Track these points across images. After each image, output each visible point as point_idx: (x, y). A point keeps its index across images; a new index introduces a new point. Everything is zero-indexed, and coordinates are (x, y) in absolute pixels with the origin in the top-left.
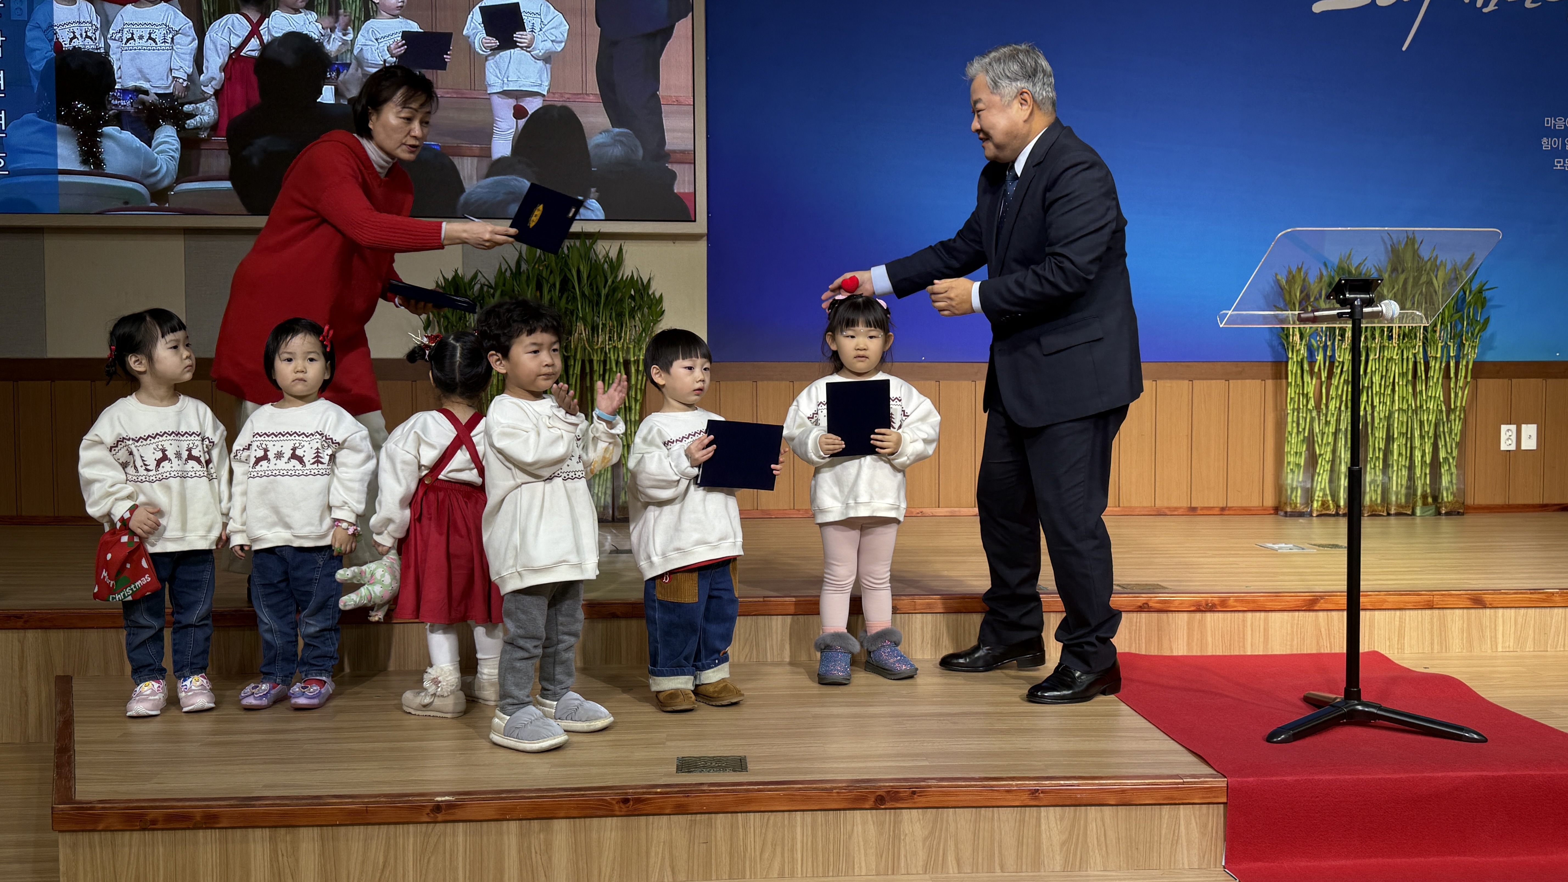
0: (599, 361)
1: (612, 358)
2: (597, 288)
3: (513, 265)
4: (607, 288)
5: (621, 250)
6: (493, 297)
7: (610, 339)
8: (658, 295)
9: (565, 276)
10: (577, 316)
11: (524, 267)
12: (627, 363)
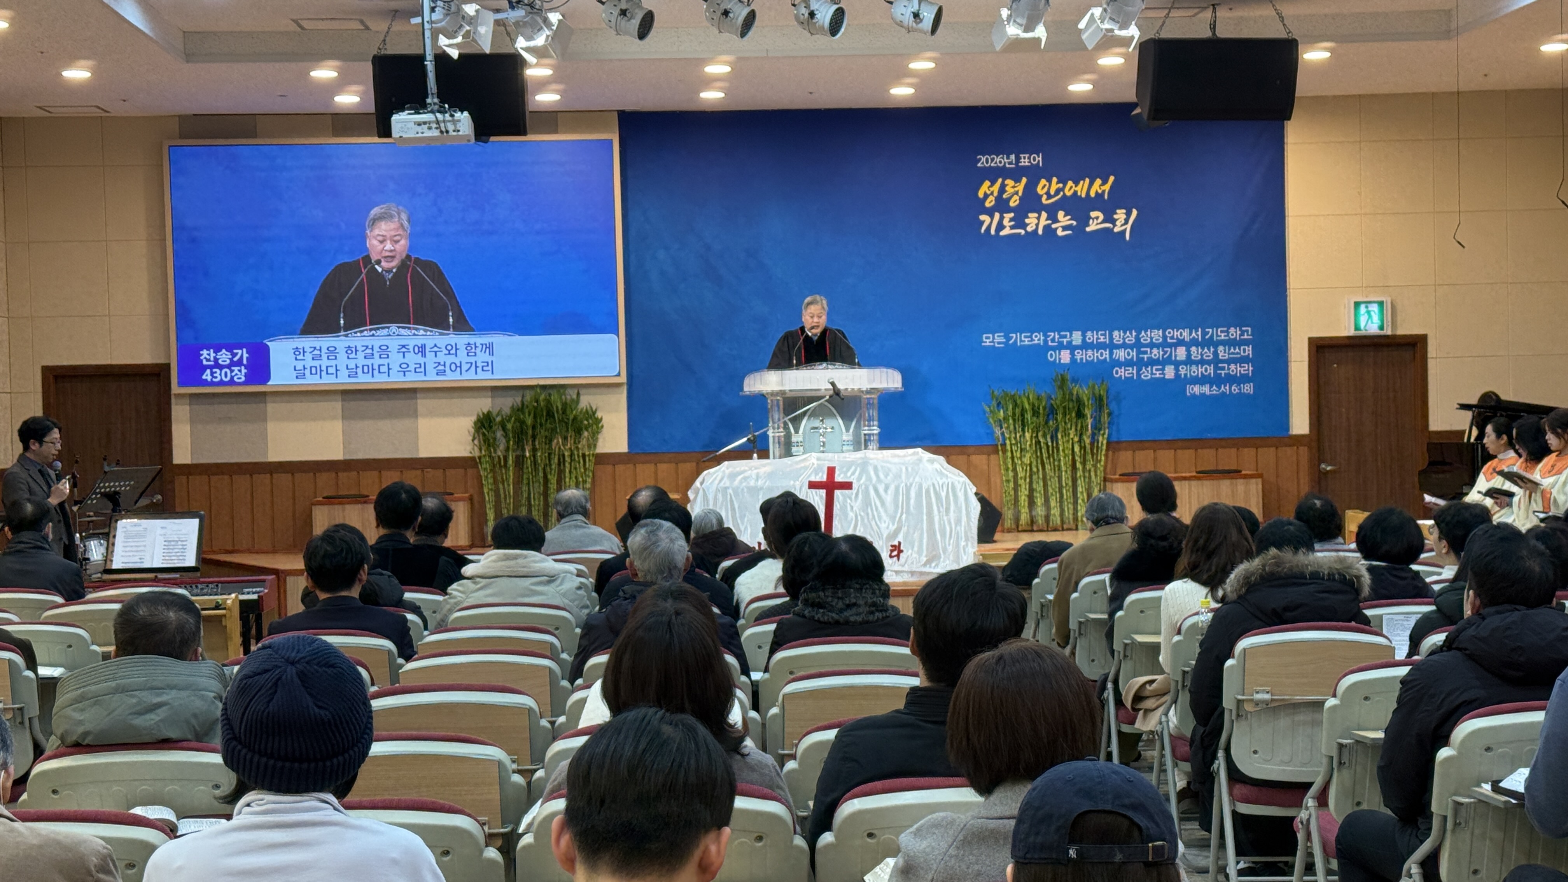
0: (569, 456)
2: (568, 415)
3: (520, 403)
4: (572, 415)
5: (578, 393)
6: (508, 422)
9: (549, 410)
10: (557, 432)
11: (526, 405)
12: (584, 456)
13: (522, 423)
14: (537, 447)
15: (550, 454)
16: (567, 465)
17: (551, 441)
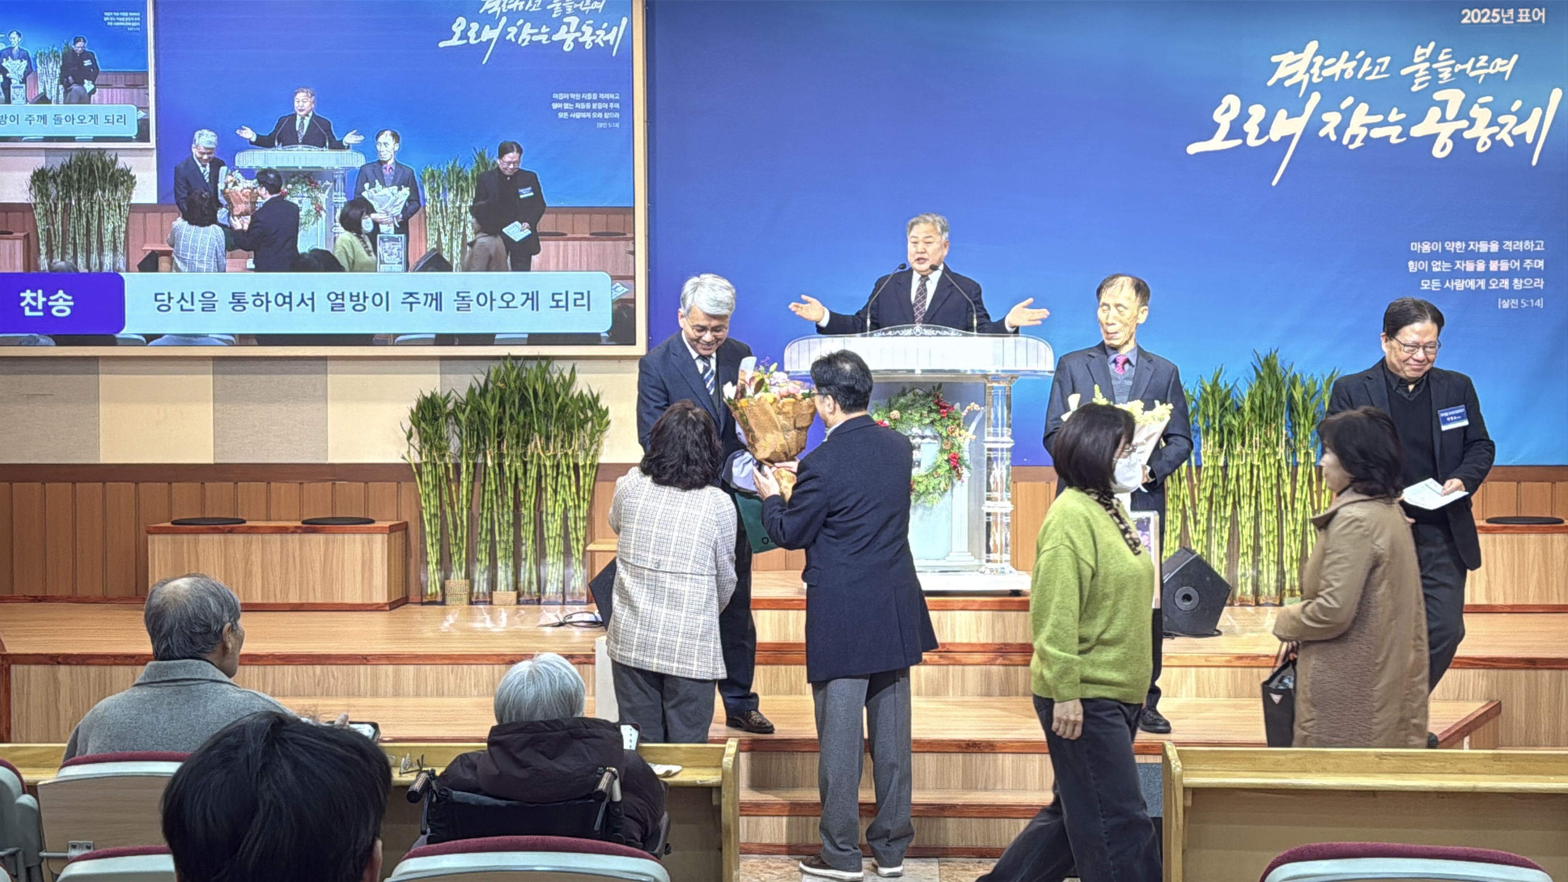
0: (552, 467)
1: (564, 462)
2: (552, 404)
3: (482, 383)
4: (558, 405)
5: (573, 369)
6: (464, 412)
7: (562, 447)
8: (604, 408)
9: (523, 394)
10: (534, 428)
11: (490, 386)
12: (576, 467)
13: (482, 413)
14: (505, 452)
15: (525, 464)
16: (549, 480)
17: (527, 442)
